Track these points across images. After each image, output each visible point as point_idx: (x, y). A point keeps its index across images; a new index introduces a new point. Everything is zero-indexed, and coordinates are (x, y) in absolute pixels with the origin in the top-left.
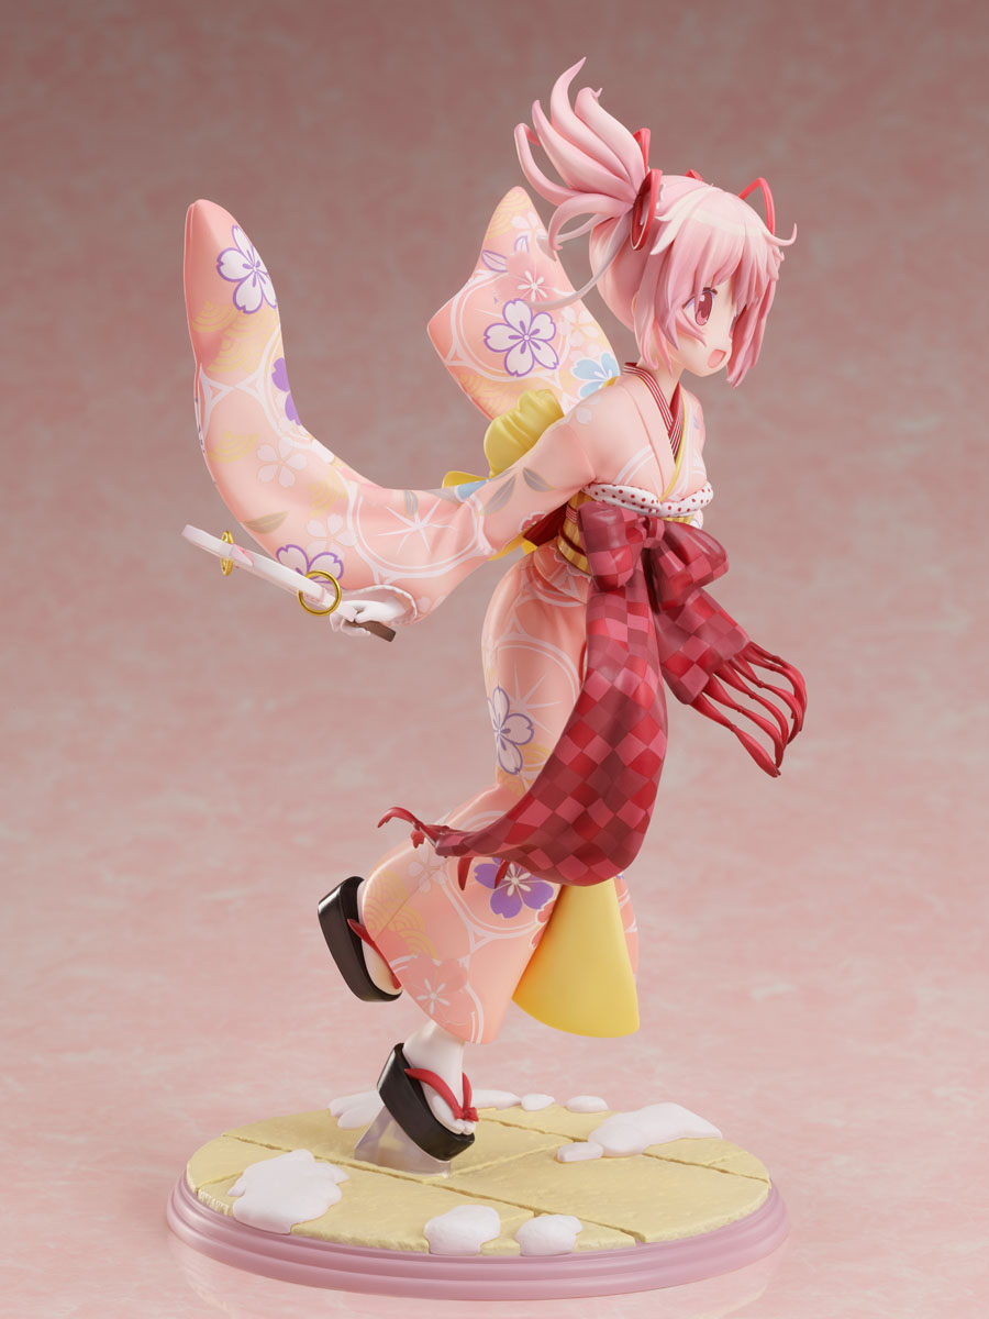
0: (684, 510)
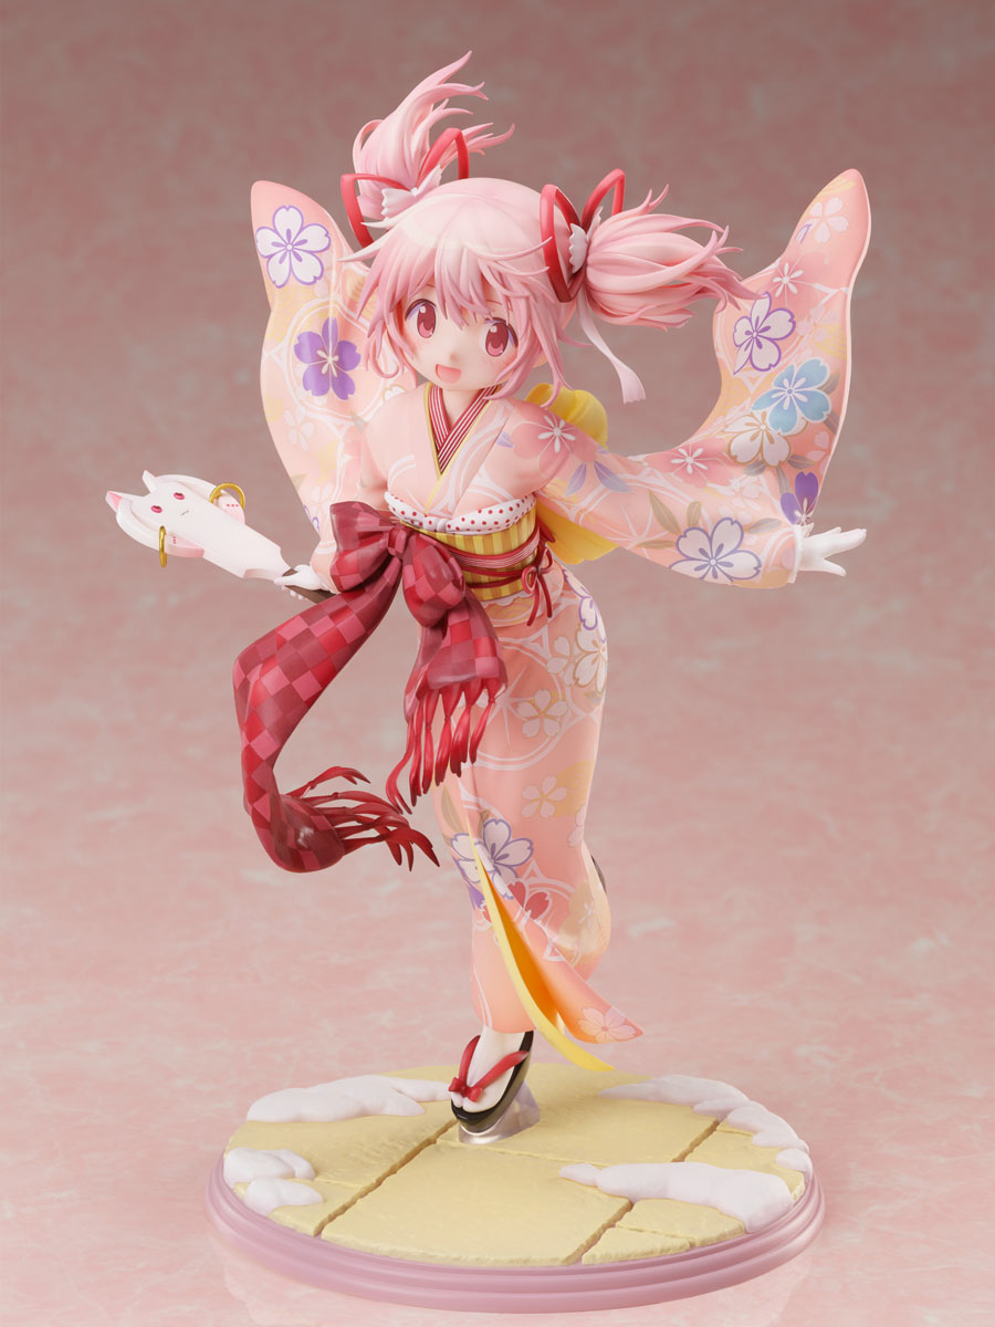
0: (453, 528)
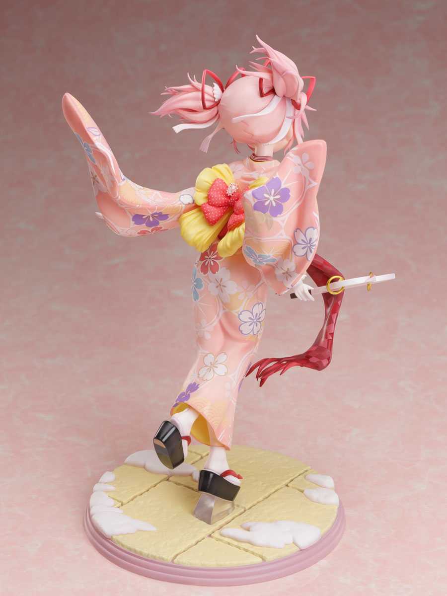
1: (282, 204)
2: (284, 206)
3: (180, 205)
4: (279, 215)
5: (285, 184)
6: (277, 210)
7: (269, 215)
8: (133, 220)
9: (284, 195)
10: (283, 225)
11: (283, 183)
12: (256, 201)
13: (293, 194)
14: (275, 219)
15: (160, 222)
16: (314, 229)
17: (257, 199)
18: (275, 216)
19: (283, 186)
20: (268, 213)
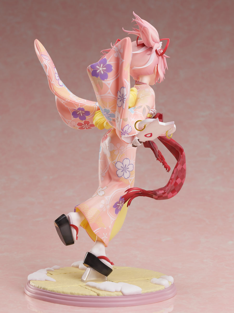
1: (107, 73)
2: (108, 75)
3: (95, 106)
4: (105, 80)
5: (109, 62)
6: (104, 77)
7: (100, 78)
8: (72, 115)
9: (109, 68)
10: (109, 86)
11: (108, 61)
12: (92, 70)
13: (113, 68)
14: (103, 82)
15: (86, 117)
16: (124, 88)
17: (93, 69)
18: (104, 80)
19: (108, 63)
20: (99, 77)
